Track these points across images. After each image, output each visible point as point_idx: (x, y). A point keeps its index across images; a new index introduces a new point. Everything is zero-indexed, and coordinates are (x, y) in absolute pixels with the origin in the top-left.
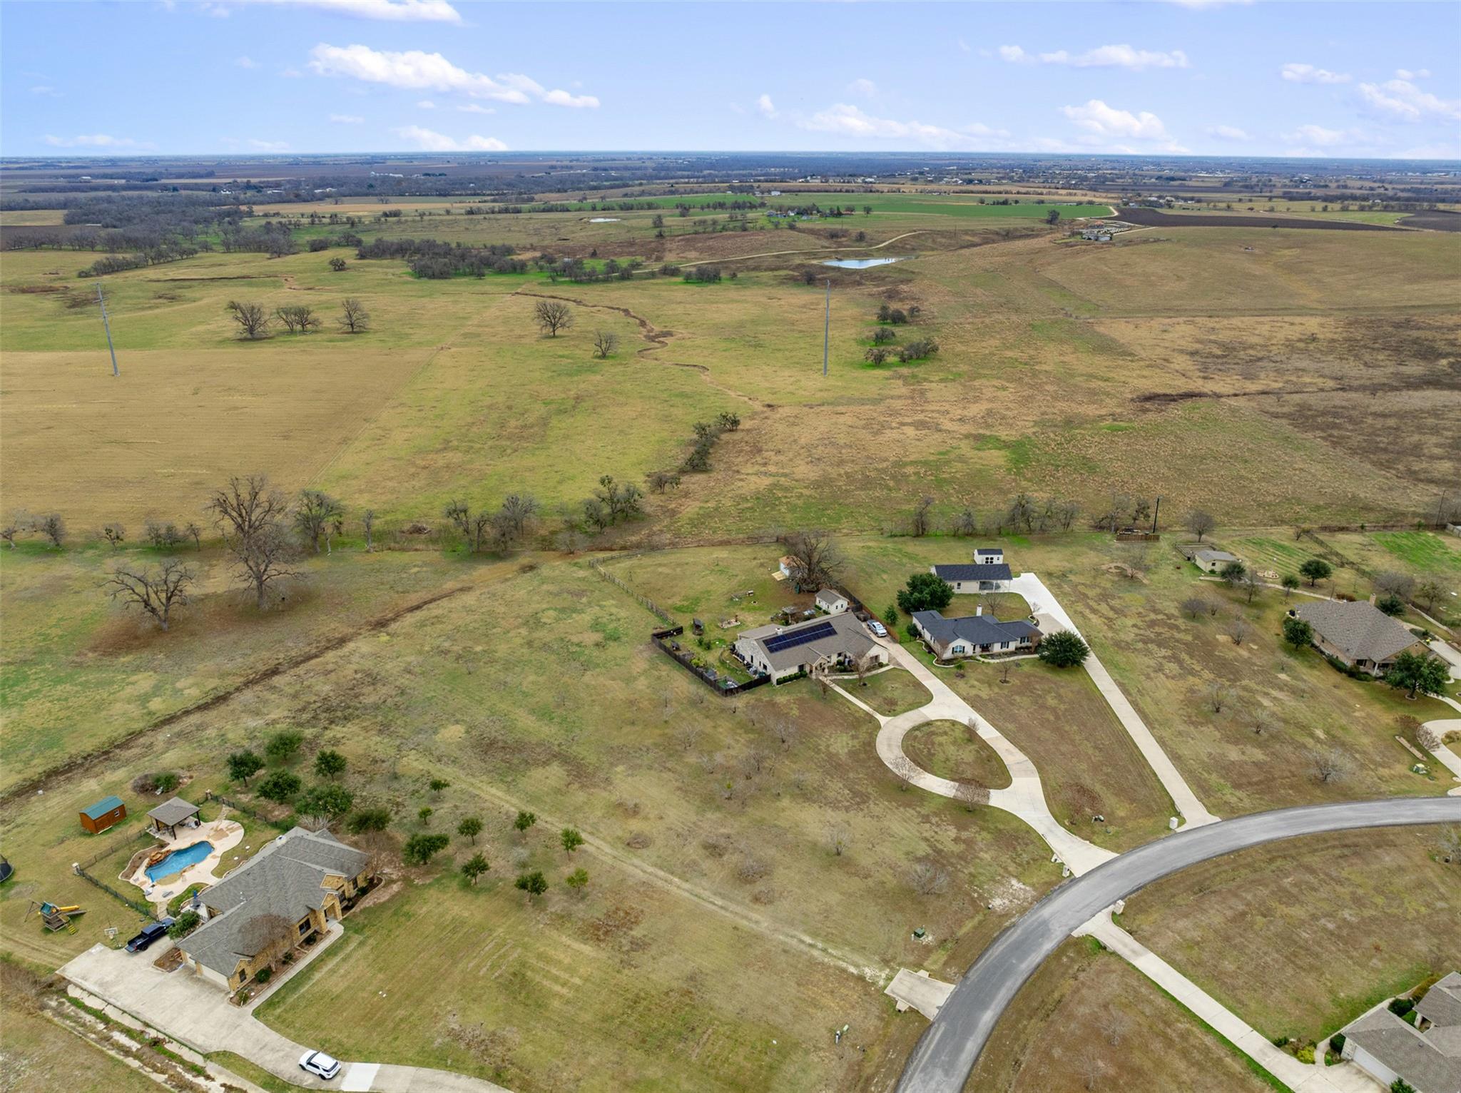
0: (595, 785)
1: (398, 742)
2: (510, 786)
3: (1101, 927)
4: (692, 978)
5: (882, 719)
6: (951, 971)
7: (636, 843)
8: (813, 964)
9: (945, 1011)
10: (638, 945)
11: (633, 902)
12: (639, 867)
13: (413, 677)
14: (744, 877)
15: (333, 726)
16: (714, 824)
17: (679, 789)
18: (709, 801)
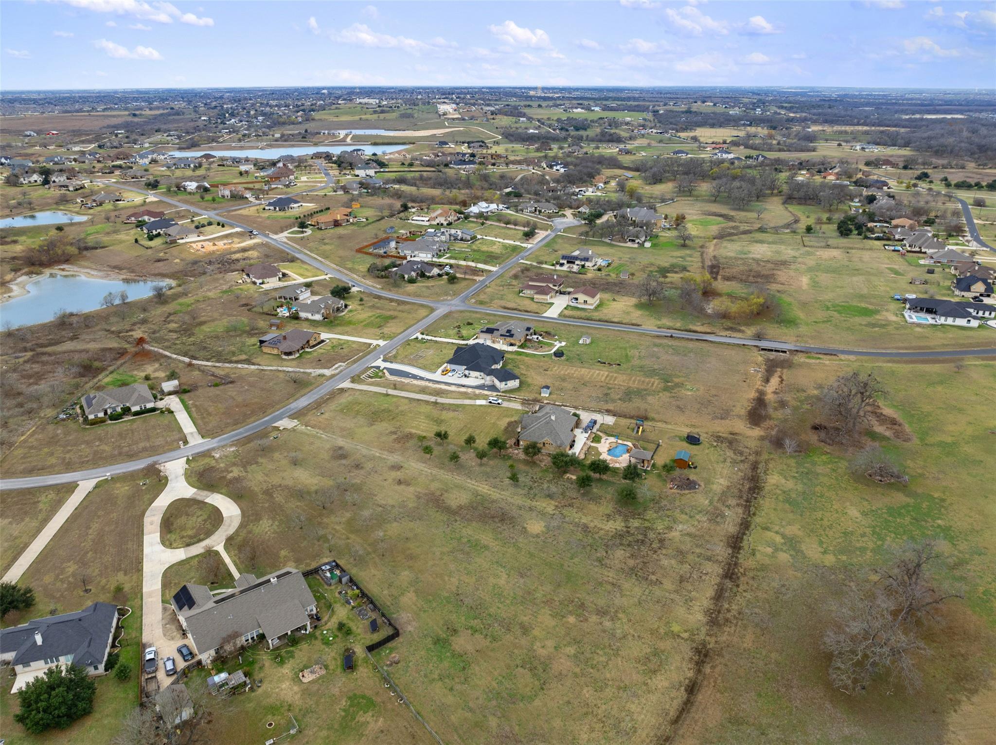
0: (425, 494)
1: (567, 519)
2: (476, 494)
3: (196, 442)
4: (372, 425)
5: (220, 548)
6: (270, 429)
7: (397, 467)
8: (324, 429)
9: (281, 419)
10: (394, 433)
11: (397, 446)
12: (395, 458)
13: (606, 579)
14: (344, 456)
15: (625, 529)
16: (356, 477)
17: (376, 495)
18: (357, 488)
